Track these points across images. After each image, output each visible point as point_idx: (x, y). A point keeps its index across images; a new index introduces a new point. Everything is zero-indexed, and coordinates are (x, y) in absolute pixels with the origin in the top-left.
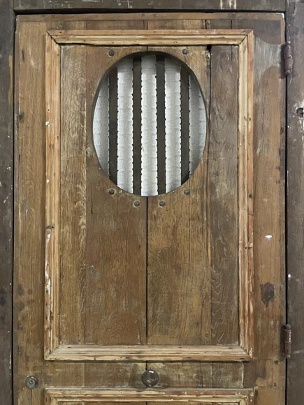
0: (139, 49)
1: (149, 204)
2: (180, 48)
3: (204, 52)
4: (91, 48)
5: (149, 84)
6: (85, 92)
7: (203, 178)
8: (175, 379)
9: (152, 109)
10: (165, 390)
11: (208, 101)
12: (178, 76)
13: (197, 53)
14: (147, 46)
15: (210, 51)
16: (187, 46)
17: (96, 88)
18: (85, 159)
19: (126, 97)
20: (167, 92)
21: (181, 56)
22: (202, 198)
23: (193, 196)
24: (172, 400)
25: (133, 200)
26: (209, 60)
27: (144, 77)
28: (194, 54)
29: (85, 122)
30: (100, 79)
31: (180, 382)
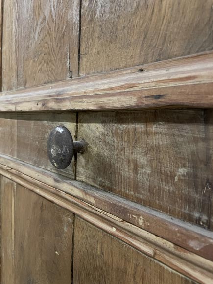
8: (127, 172)
10: (98, 194)
24: (113, 230)
31: (135, 186)
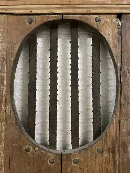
0: (55, 17)
1: (64, 162)
2: (92, 16)
3: (115, 20)
4: (12, 17)
5: (64, 48)
6: (5, 56)
7: (115, 137)
9: (67, 69)
11: (119, 64)
12: (90, 41)
13: (109, 21)
14: (62, 14)
15: (120, 19)
16: (99, 14)
17: (16, 52)
18: (3, 118)
19: (44, 59)
20: (80, 55)
21: (94, 24)
22: (114, 157)
23: (106, 155)
25: (48, 157)
26: (120, 27)
27: (59, 42)
28: (106, 22)
29: (5, 83)
30: (19, 45)
